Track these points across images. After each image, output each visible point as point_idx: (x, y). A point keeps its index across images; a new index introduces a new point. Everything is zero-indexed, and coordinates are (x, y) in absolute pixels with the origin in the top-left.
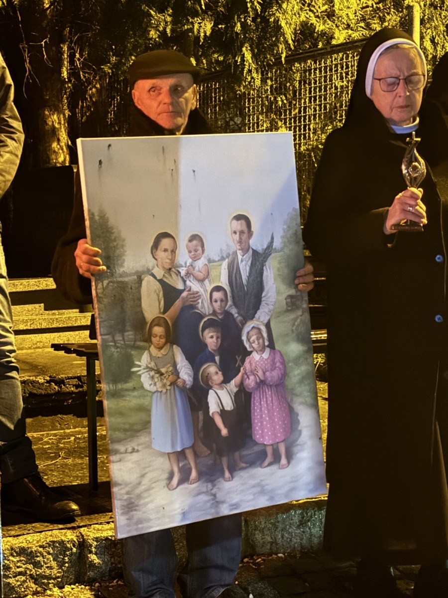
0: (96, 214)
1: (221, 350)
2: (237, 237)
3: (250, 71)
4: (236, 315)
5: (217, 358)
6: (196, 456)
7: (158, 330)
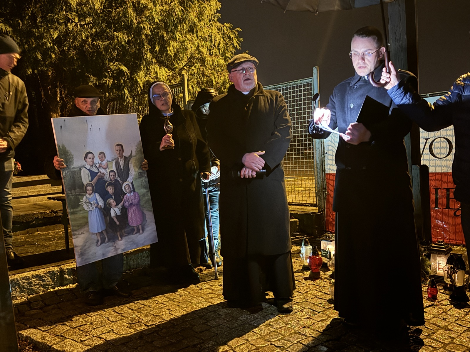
0: (61, 146)
1: (114, 194)
2: (118, 152)
3: (127, 97)
4: (120, 180)
5: (113, 197)
6: (107, 233)
7: (89, 188)
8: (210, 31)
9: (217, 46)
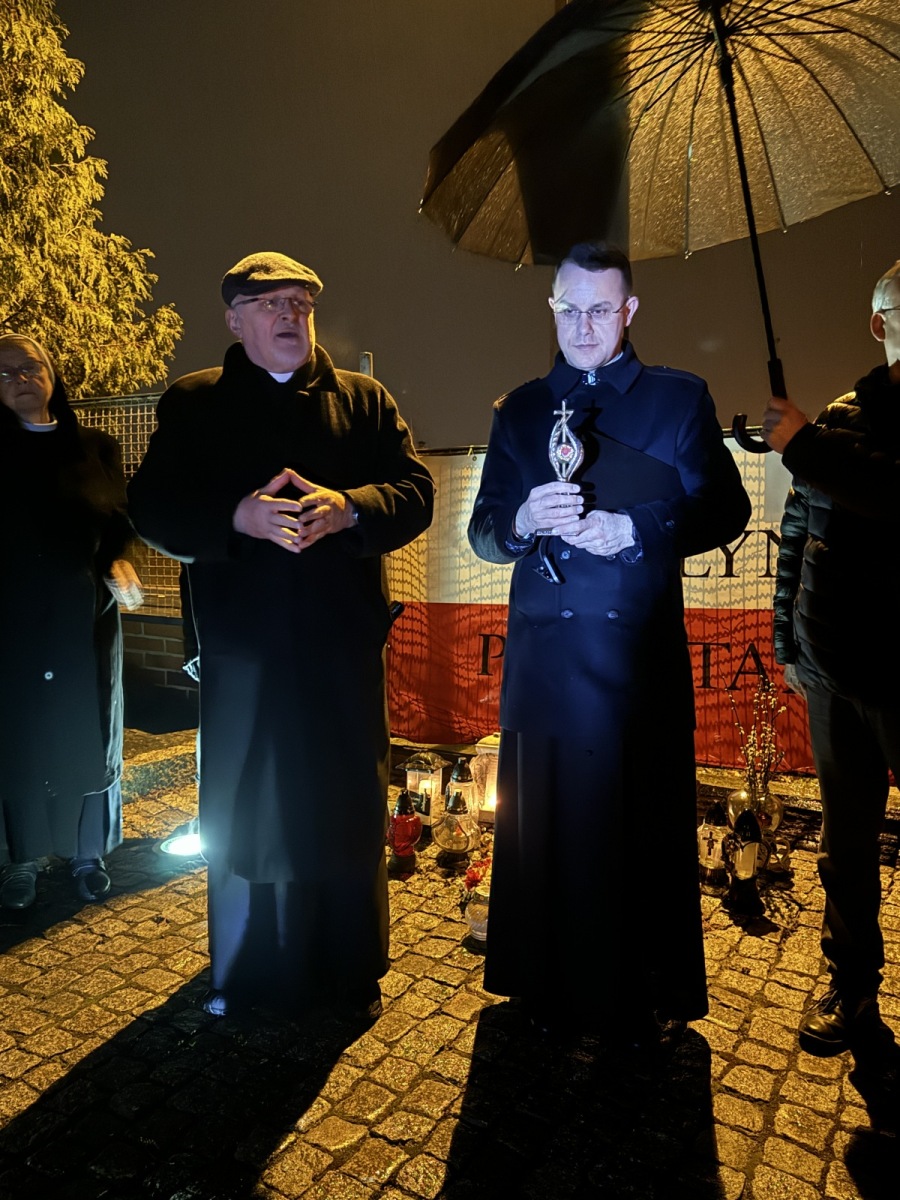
8: (77, 248)
9: (91, 284)
